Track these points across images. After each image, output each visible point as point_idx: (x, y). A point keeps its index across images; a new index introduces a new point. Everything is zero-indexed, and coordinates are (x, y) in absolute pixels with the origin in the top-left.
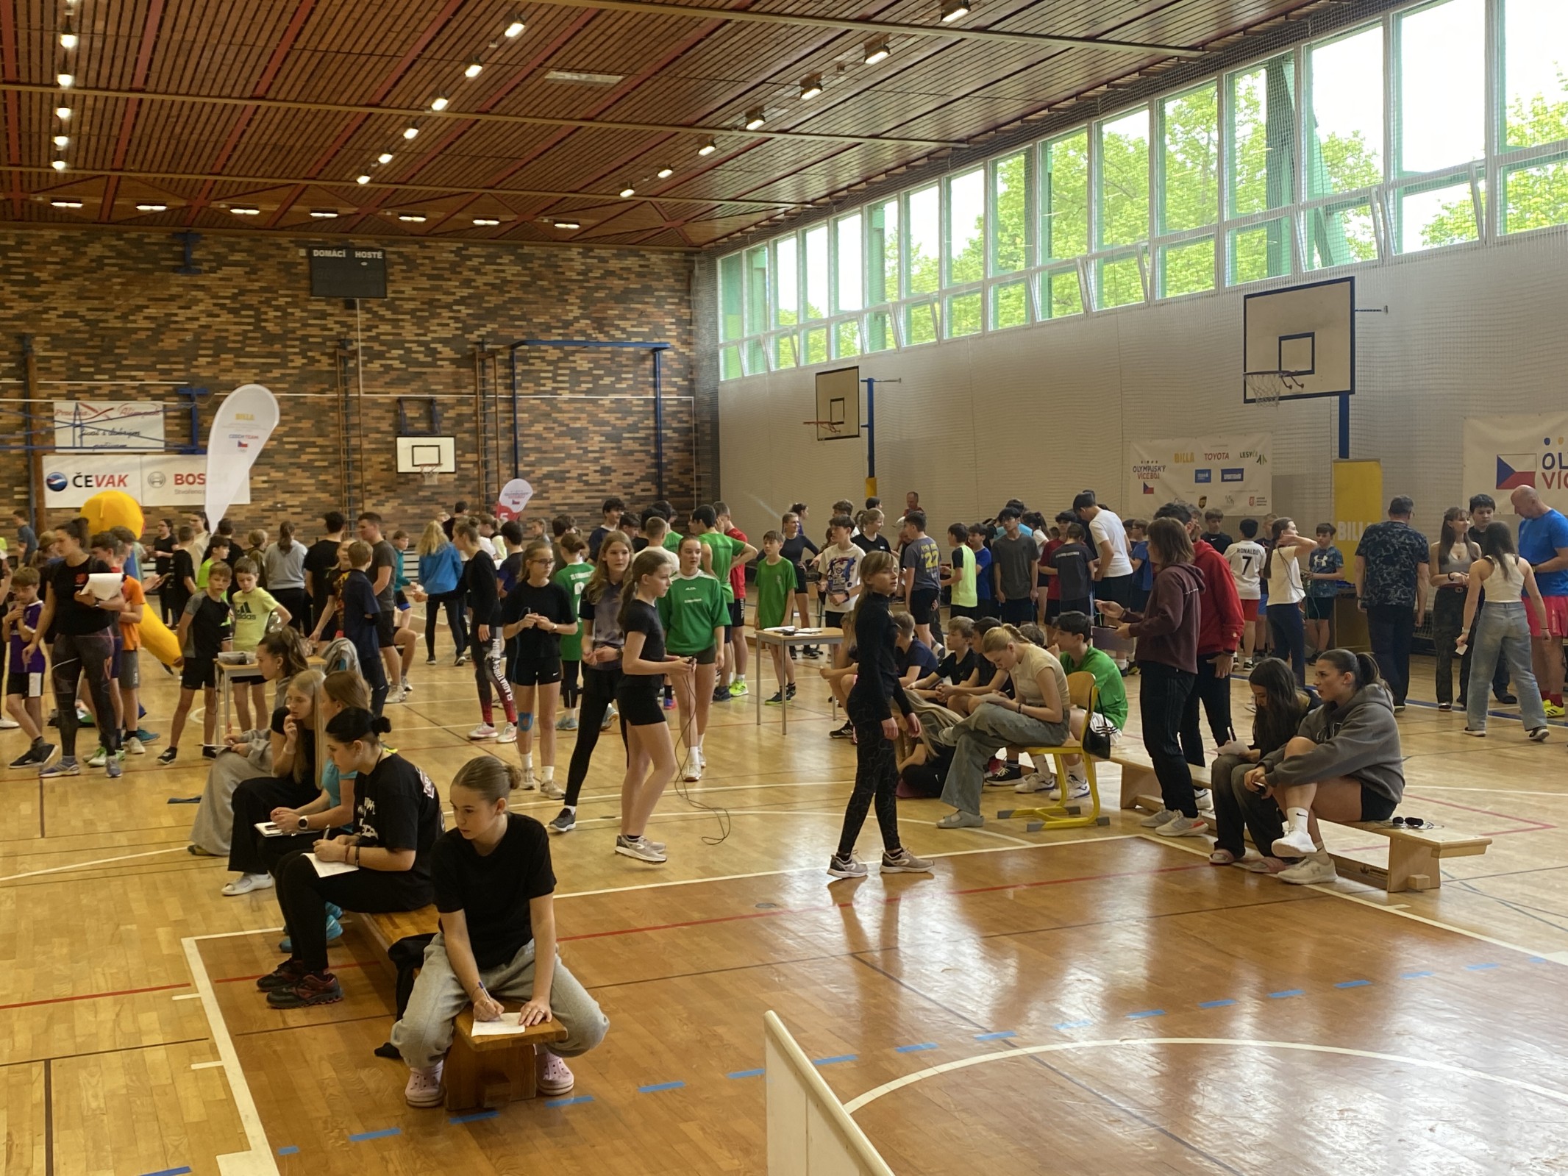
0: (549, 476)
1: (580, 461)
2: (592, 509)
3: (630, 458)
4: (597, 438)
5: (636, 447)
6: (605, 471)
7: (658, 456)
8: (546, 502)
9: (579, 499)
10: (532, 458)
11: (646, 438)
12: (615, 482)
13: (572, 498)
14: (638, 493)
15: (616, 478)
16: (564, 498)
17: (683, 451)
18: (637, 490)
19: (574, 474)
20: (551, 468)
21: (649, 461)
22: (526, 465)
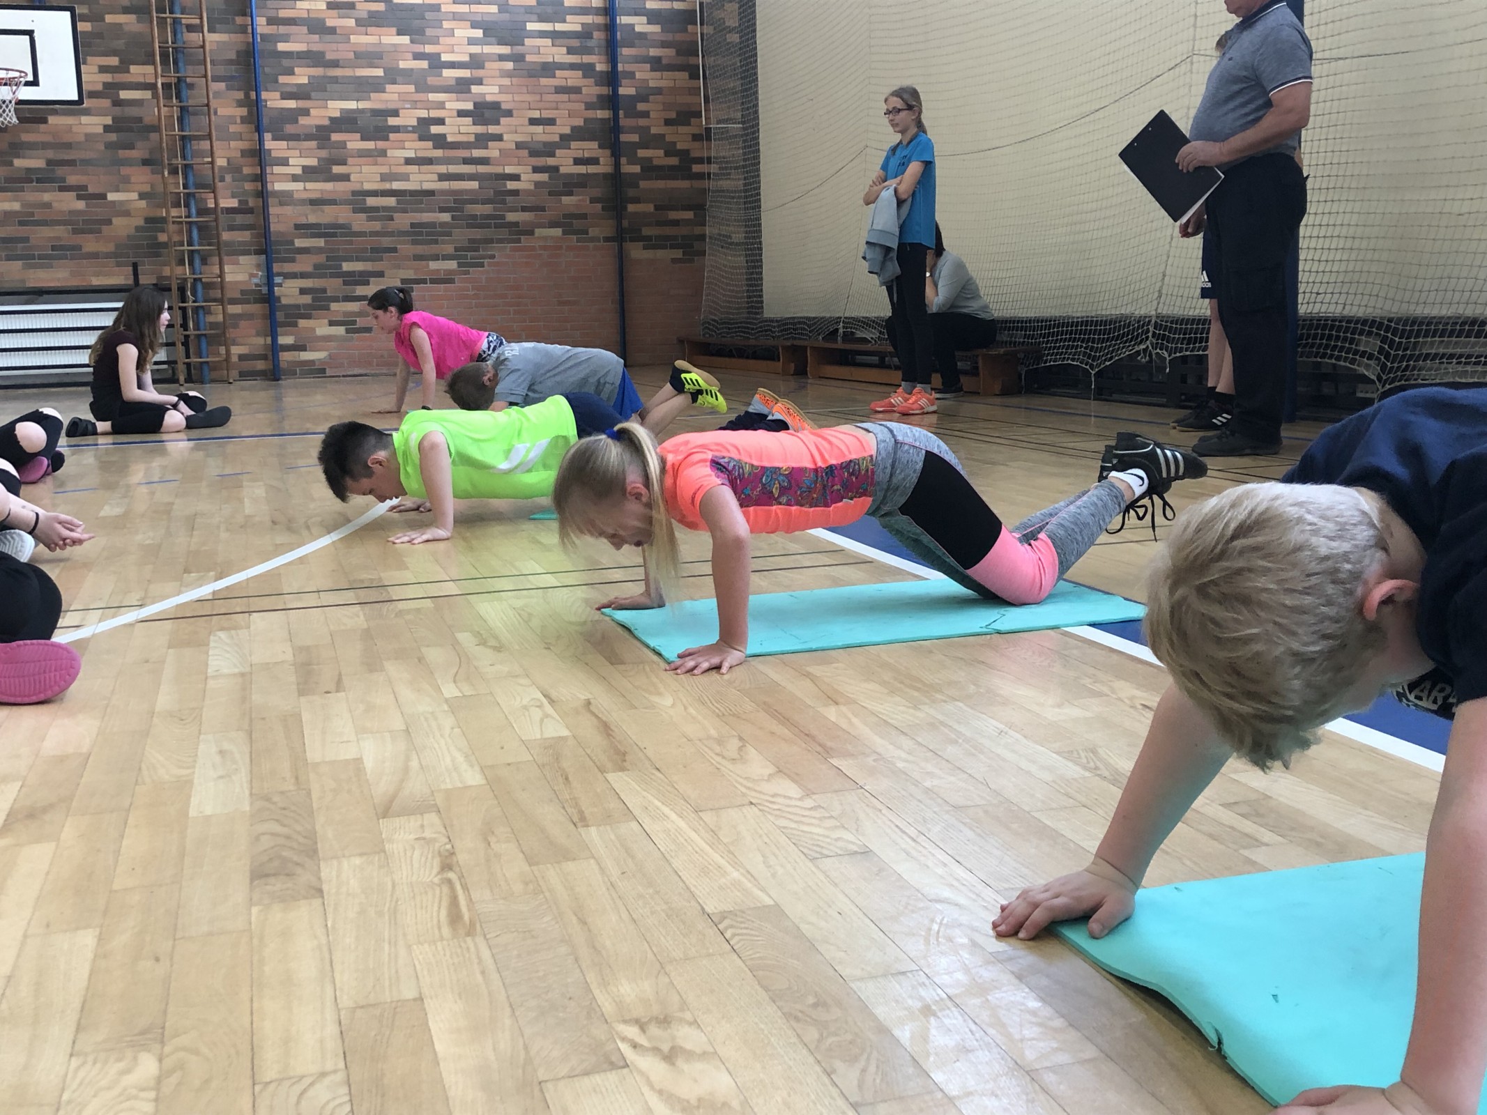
0: (346, 122)
1: (422, 87)
2: (457, 204)
3: (544, 81)
4: (464, 32)
5: (558, 54)
6: (485, 112)
7: (612, 78)
8: (341, 187)
9: (422, 179)
10: (302, 76)
11: (585, 34)
12: (510, 139)
13: (405, 177)
14: (568, 168)
15: (513, 130)
16: (384, 178)
17: (671, 68)
18: (565, 161)
19: (409, 118)
20: (352, 105)
21: (592, 90)
22: (285, 96)
